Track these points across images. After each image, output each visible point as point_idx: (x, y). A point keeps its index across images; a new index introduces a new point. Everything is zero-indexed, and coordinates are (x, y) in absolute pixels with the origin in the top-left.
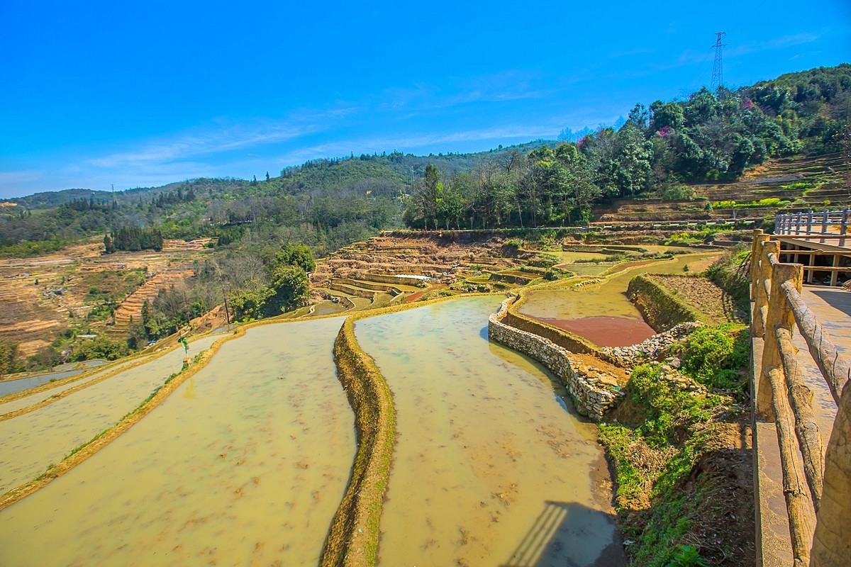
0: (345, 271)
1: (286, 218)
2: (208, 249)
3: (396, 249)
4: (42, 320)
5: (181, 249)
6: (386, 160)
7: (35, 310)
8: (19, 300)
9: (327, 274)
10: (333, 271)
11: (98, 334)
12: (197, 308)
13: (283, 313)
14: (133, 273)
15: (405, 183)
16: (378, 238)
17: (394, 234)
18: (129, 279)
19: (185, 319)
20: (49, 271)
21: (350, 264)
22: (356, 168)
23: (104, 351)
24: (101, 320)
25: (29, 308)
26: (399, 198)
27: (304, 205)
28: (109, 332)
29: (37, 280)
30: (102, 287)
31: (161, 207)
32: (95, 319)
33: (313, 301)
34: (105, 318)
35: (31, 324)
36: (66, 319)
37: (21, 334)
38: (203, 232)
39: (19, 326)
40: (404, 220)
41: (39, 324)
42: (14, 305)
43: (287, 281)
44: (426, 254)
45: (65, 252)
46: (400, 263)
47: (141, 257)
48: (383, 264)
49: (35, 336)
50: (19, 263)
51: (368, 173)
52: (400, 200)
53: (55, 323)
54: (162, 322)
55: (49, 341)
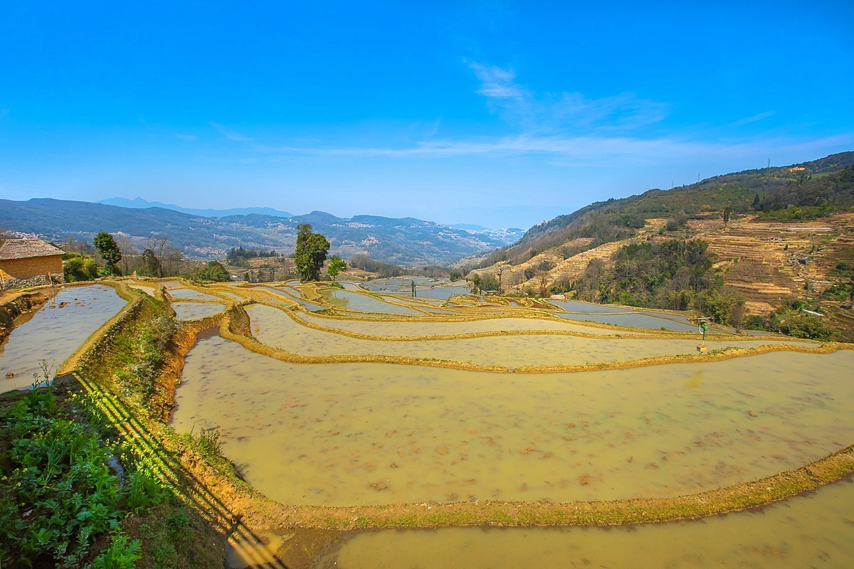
4: (776, 285)
7: (774, 274)
8: (764, 263)
20: (803, 238)
23: (809, 333)
25: (769, 271)
29: (787, 246)
35: (765, 286)
36: (799, 289)
37: (754, 293)
41: (772, 288)
42: (758, 266)
45: (827, 219)
49: (765, 298)
50: (778, 227)
53: (787, 291)
55: (775, 307)
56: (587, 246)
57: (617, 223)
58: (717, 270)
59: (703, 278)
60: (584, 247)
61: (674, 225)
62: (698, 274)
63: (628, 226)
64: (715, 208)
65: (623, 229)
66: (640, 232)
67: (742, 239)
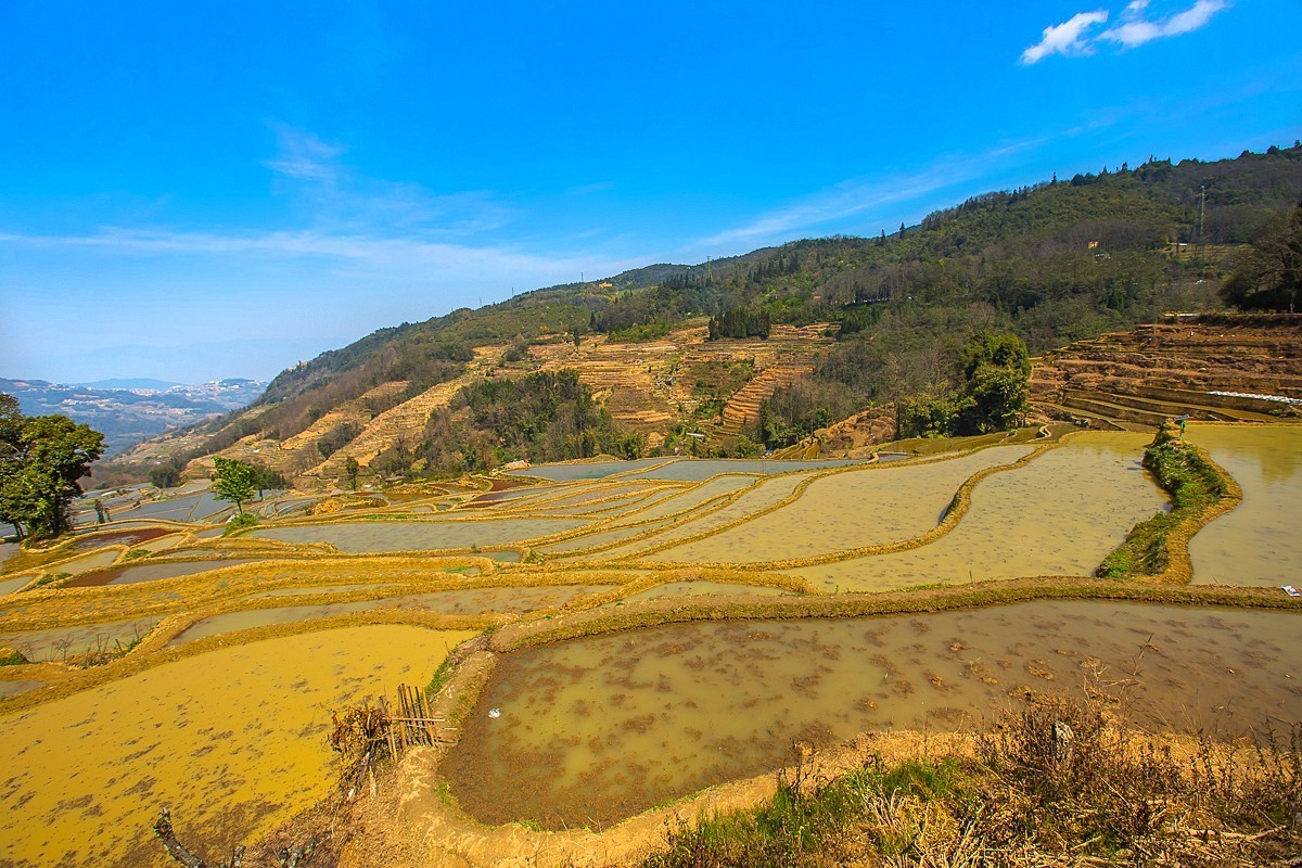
0: (1092, 379)
1: (945, 291)
2: (824, 338)
3: (1208, 346)
4: (657, 411)
5: (792, 337)
6: (1129, 179)
7: (650, 400)
8: (638, 388)
9: (1052, 382)
10: (1067, 377)
11: (706, 434)
12: (823, 416)
13: (980, 433)
14: (739, 365)
15: (1179, 220)
16: (1163, 326)
17: (1202, 319)
18: (735, 373)
19: (809, 428)
20: (659, 358)
21: (1102, 369)
22: (1067, 202)
24: (707, 418)
25: (646, 397)
26: (1164, 251)
27: (973, 272)
28: (718, 433)
29: (649, 368)
30: (707, 380)
31: (758, 282)
32: (702, 416)
33: (1033, 421)
34: (711, 416)
35: (649, 414)
36: (676, 412)
37: (643, 424)
38: (817, 315)
39: (640, 415)
40: (1221, 293)
41: (654, 416)
42: (634, 393)
43: (996, 387)
44: (1288, 356)
45: (669, 337)
46: (1221, 372)
47: (746, 346)
48: (1178, 371)
49: (653, 427)
50: (633, 348)
51: (1090, 208)
52: (1164, 256)
53: (667, 416)
54: (781, 428)
55: (663, 435)
56: (403, 393)
57: (439, 356)
58: (598, 403)
59: (588, 414)
60: (398, 394)
61: (515, 353)
62: (582, 411)
63: (453, 359)
64: (553, 330)
65: (449, 364)
66: (472, 366)
67: (606, 364)
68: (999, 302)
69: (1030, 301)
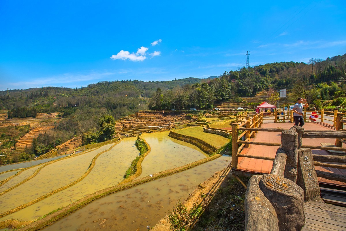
0: (128, 125)
1: (94, 104)
2: (58, 117)
3: (147, 117)
5: (46, 117)
6: (132, 83)
9: (120, 126)
10: (123, 125)
11: (7, 154)
12: (59, 141)
13: (105, 141)
14: (23, 127)
15: (141, 92)
16: (140, 113)
17: (146, 112)
18: (21, 130)
19: (53, 146)
21: (130, 123)
22: (121, 86)
24: (7, 148)
26: (139, 98)
27: (101, 100)
28: (13, 153)
30: (8, 133)
31: (32, 99)
32: (4, 148)
33: (117, 136)
34: (10, 147)
38: (55, 110)
40: (148, 107)
43: (108, 129)
44: (159, 119)
46: (150, 122)
47: (26, 120)
48: (143, 123)
51: (125, 87)
52: (139, 99)
54: (42, 148)
68: (108, 107)
69: (115, 108)
